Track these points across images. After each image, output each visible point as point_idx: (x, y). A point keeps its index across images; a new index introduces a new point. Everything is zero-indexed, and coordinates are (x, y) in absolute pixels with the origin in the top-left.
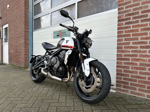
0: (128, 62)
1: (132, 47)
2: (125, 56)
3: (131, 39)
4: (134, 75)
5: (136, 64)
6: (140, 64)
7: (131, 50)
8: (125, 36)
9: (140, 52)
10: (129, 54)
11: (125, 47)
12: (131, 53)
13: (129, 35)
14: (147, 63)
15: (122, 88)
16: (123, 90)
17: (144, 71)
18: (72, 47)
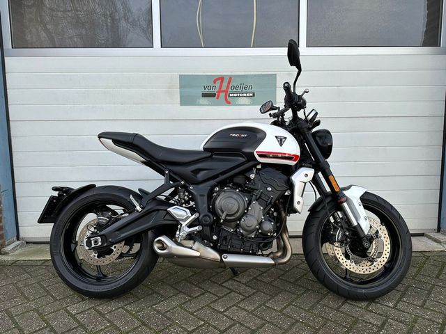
18: (298, 156)
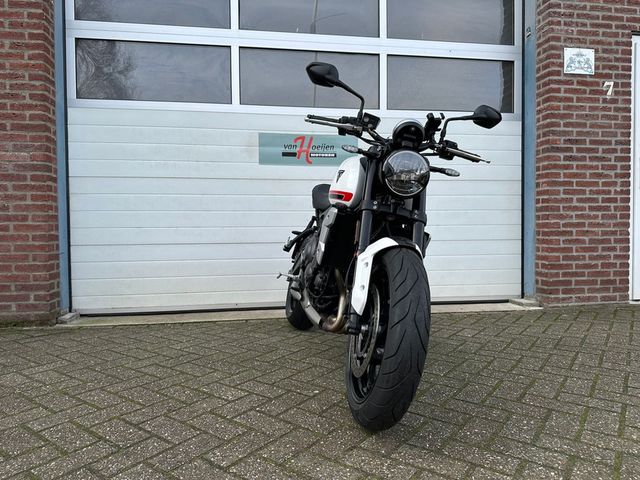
0: (569, 238)
1: (576, 208)
2: (565, 225)
3: (574, 192)
4: (580, 263)
5: (583, 242)
6: (590, 240)
7: (573, 214)
8: (564, 185)
9: (589, 217)
10: (571, 221)
11: (564, 207)
12: (574, 221)
13: (571, 183)
14: (600, 238)
15: (561, 296)
16: (564, 299)
17: (595, 254)
18: (351, 195)
